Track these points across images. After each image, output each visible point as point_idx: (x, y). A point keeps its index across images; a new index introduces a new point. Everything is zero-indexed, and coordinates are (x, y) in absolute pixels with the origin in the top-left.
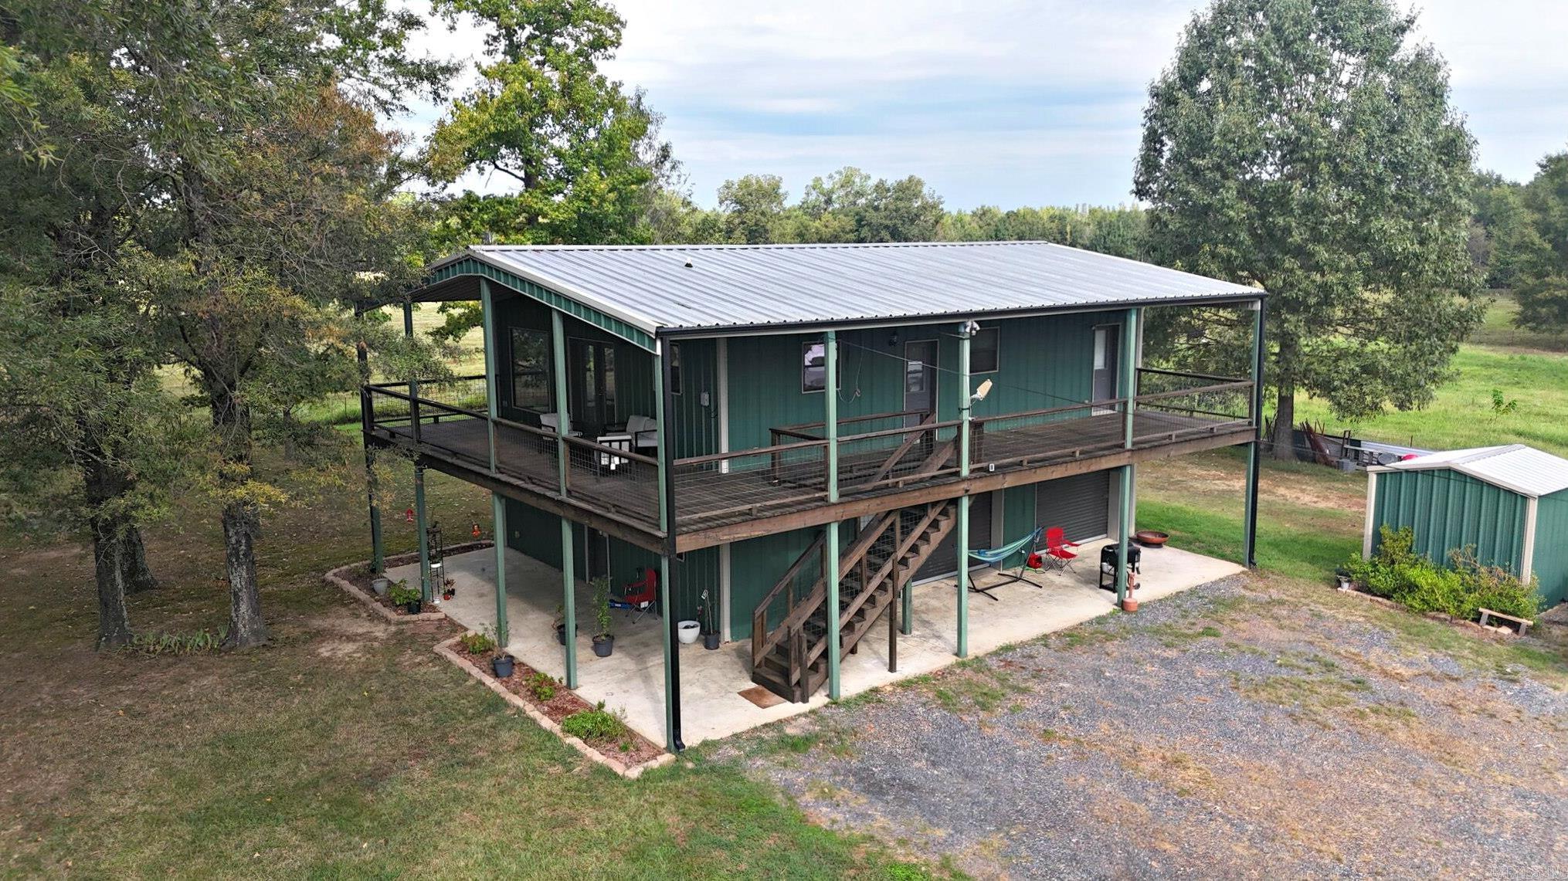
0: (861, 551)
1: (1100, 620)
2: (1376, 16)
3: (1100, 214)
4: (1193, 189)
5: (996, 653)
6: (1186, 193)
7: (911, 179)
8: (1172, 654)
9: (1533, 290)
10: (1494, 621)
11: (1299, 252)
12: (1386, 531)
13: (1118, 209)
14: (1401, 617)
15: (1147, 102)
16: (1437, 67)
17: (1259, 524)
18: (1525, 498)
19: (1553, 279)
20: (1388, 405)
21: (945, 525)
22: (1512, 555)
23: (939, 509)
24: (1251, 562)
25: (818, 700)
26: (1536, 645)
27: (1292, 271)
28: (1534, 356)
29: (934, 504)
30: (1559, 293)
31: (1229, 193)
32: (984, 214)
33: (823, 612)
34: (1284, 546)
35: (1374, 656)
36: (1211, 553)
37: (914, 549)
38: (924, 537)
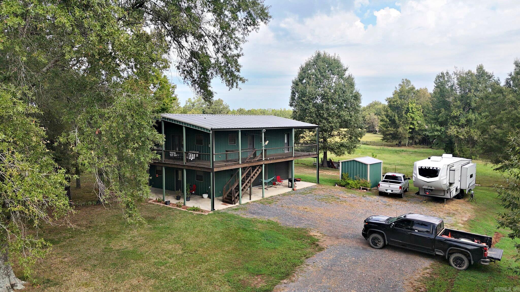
0: (245, 175)
1: (289, 192)
2: (340, 67)
3: (275, 112)
4: (303, 105)
5: (270, 197)
6: (301, 106)
7: (219, 99)
8: (304, 196)
9: (386, 131)
10: (363, 189)
11: (326, 119)
12: (343, 174)
13: (280, 110)
14: (346, 189)
15: (291, 84)
16: (353, 79)
17: (319, 177)
18: (367, 165)
19: (390, 129)
20: (346, 152)
21: (260, 170)
22: (366, 176)
23: (258, 167)
24: (318, 183)
25: (237, 204)
26: (370, 192)
27: (325, 123)
28: (386, 148)
29: (258, 166)
30: (391, 132)
31: (311, 106)
32: (241, 111)
33: (238, 186)
34: (325, 181)
35: (341, 195)
36: (310, 182)
37: (254, 175)
38: (256, 173)
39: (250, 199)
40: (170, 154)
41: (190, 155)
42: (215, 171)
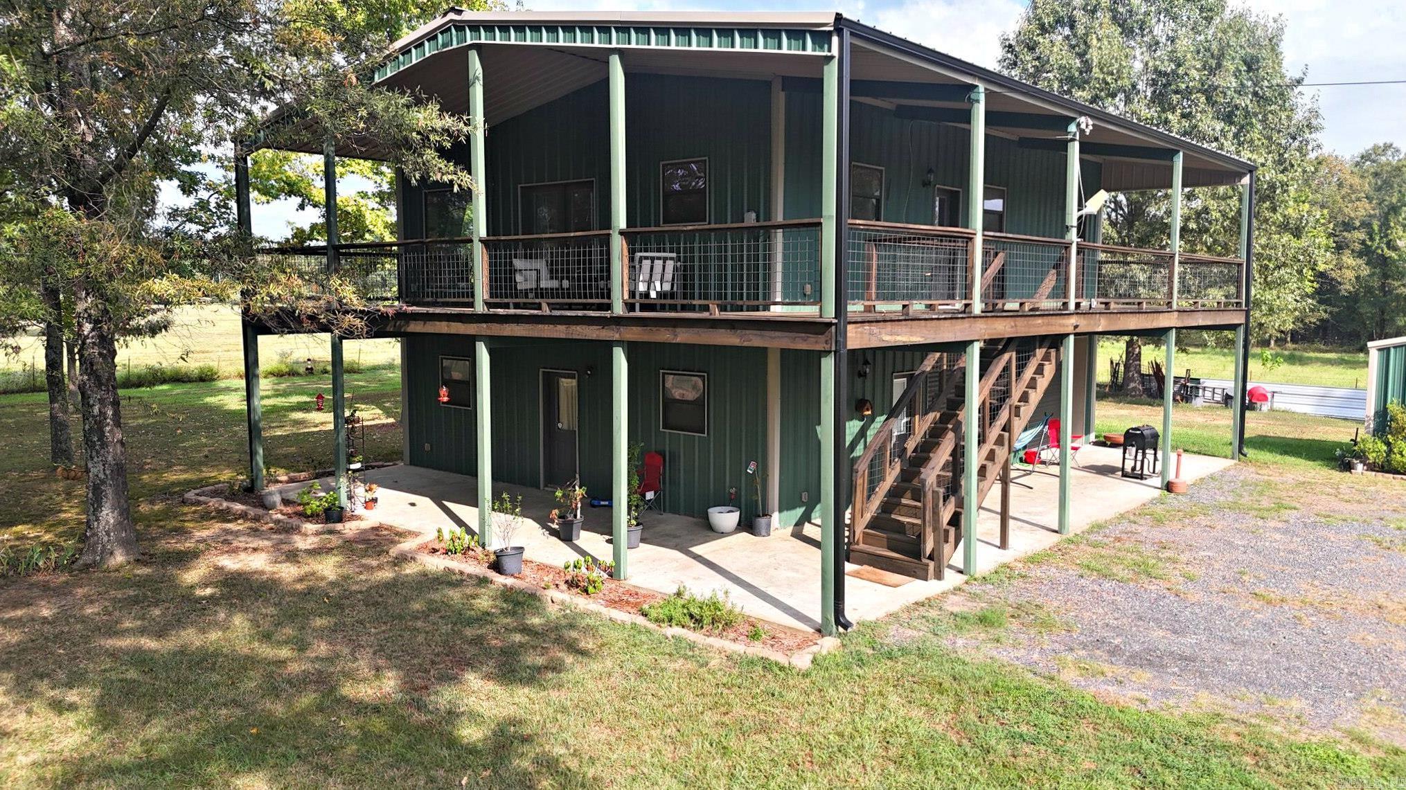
0: (985, 390)
23: (1046, 349)
24: (1243, 455)
29: (1044, 339)
39: (1004, 544)
40: (519, 278)
41: (647, 263)
42: (852, 345)
